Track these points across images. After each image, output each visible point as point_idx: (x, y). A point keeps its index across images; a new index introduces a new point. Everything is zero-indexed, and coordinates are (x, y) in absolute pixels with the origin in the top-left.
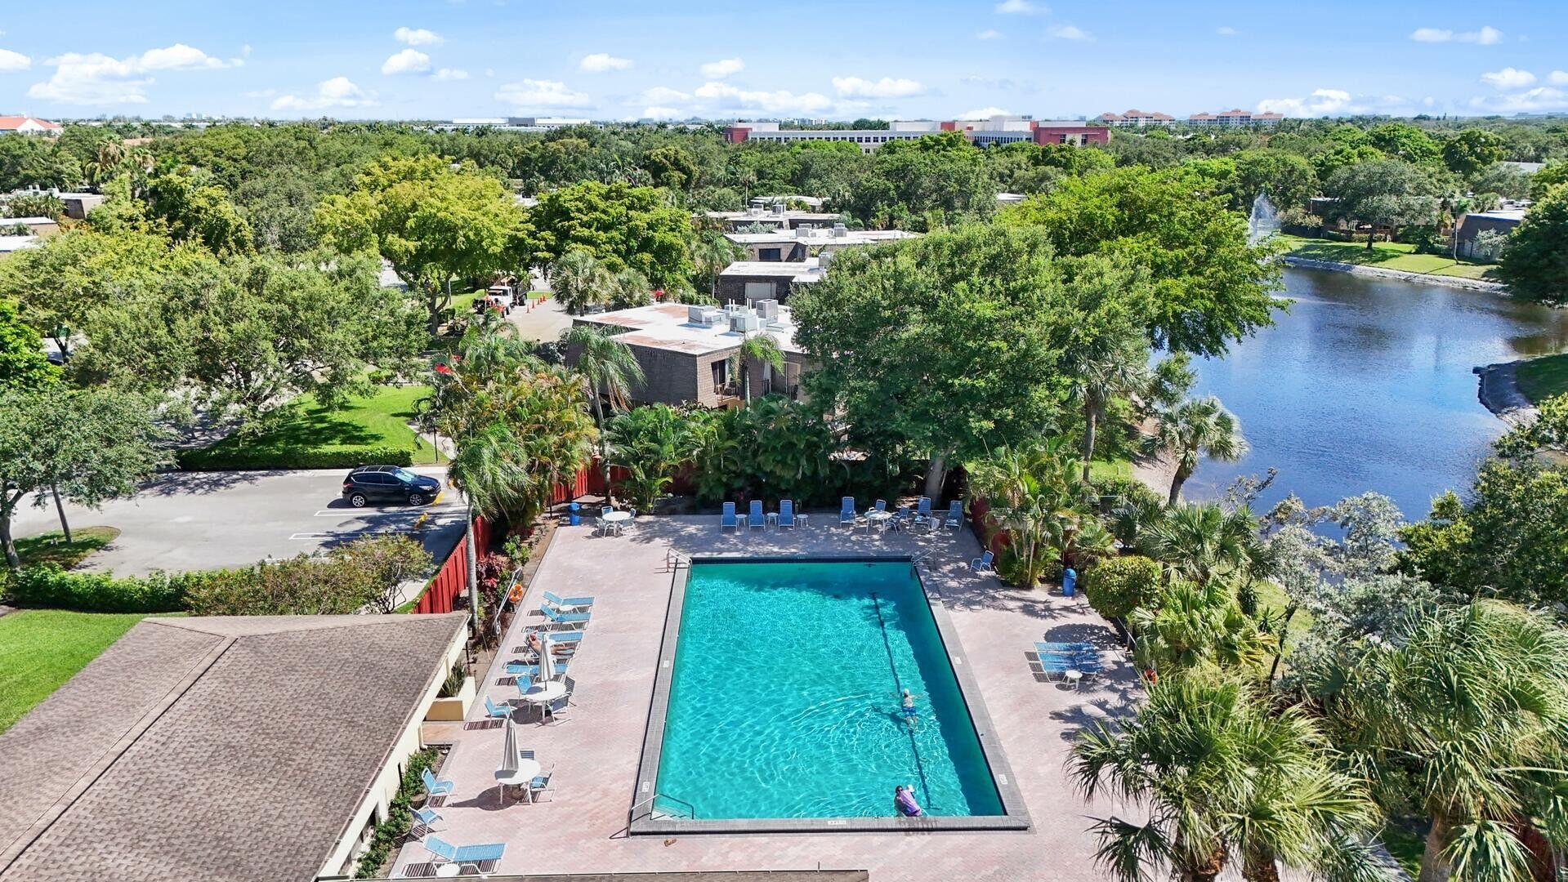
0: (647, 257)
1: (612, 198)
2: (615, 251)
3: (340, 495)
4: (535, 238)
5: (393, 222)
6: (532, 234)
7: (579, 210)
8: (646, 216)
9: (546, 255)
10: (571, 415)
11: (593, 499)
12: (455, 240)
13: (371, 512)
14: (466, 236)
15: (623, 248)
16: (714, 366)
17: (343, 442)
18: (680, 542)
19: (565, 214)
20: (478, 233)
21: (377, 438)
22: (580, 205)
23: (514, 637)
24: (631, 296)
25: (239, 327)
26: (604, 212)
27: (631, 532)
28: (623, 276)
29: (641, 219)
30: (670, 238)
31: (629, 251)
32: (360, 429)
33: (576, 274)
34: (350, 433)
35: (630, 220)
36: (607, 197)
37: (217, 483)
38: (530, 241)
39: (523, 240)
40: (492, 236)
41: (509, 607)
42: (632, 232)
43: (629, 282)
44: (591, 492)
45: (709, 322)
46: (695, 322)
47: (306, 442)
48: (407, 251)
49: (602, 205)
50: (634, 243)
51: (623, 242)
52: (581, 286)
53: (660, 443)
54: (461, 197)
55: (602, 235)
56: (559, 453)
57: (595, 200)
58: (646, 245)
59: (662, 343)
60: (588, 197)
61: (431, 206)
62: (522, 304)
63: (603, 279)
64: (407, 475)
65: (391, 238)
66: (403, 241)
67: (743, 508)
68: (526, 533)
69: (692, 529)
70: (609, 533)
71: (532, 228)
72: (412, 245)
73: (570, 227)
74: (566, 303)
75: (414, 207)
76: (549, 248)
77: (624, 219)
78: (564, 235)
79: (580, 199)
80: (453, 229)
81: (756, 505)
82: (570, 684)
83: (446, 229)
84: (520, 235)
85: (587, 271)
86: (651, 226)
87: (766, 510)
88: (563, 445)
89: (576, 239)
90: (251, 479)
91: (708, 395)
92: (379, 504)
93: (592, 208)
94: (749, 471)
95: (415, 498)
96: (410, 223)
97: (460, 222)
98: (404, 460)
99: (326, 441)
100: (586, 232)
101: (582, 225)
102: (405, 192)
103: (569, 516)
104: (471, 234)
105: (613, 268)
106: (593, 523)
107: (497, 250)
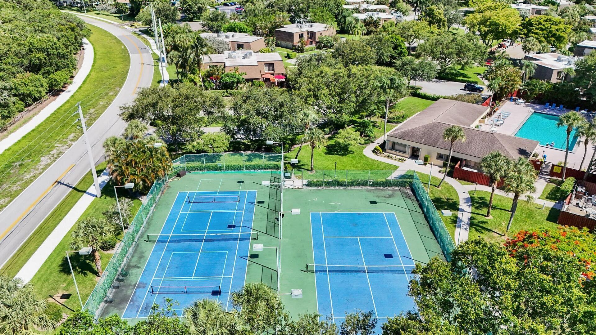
0: (553, 39)
1: (548, 21)
2: (543, 37)
3: (463, 88)
4: (521, 31)
5: (483, 22)
6: (521, 30)
7: (536, 24)
8: (556, 27)
9: (523, 36)
10: (517, 79)
11: (517, 98)
12: (499, 28)
13: (468, 92)
14: (502, 28)
15: (546, 36)
16: (558, 73)
17: (463, 77)
18: (533, 108)
19: (532, 25)
20: (505, 26)
21: (470, 78)
22: (537, 23)
23: (496, 115)
24: (543, 50)
25: (450, 50)
26: (544, 25)
27: (523, 105)
28: (543, 44)
29: (554, 28)
30: (562, 34)
31: (548, 37)
32: (467, 75)
33: (529, 43)
34: (464, 75)
35: (551, 28)
36: (546, 21)
37: (438, 82)
38: (520, 31)
39: (517, 31)
40: (509, 28)
41: (495, 111)
42: (550, 32)
43: (544, 46)
44: (517, 96)
45: (563, 60)
46: (559, 60)
47: (455, 76)
48: (485, 30)
49: (543, 23)
50: (550, 35)
51: (547, 34)
52: (530, 46)
53: (536, 88)
54: (503, 16)
55: (541, 32)
56: (512, 86)
57: (542, 21)
58: (554, 35)
59: (546, 65)
60: (540, 21)
61: (495, 19)
62: (512, 45)
63: (537, 45)
64: (477, 86)
65: (482, 26)
66: (485, 28)
67: (551, 105)
68: (501, 101)
69: (537, 107)
70: (518, 104)
71: (521, 28)
72: (486, 29)
73: (532, 29)
74: (525, 51)
75: (490, 19)
76: (524, 34)
77: (549, 28)
78: (529, 31)
79: (537, 21)
80: (499, 25)
81: (554, 105)
82: (504, 122)
83: (496, 25)
84: (517, 30)
85: (533, 43)
86: (557, 30)
87: (556, 106)
88: (513, 84)
89: (533, 33)
90: (444, 82)
91: (554, 80)
92: (470, 91)
93: (540, 24)
94: (555, 97)
95: (478, 91)
96: (488, 23)
97: (501, 24)
98: (476, 83)
99: (459, 76)
100: (536, 31)
101: (536, 29)
102: (488, 13)
103: (511, 100)
104: (503, 27)
105: (540, 42)
106: (516, 102)
107: (510, 32)
